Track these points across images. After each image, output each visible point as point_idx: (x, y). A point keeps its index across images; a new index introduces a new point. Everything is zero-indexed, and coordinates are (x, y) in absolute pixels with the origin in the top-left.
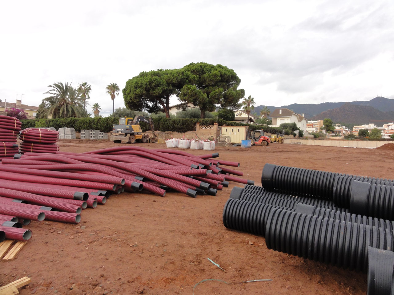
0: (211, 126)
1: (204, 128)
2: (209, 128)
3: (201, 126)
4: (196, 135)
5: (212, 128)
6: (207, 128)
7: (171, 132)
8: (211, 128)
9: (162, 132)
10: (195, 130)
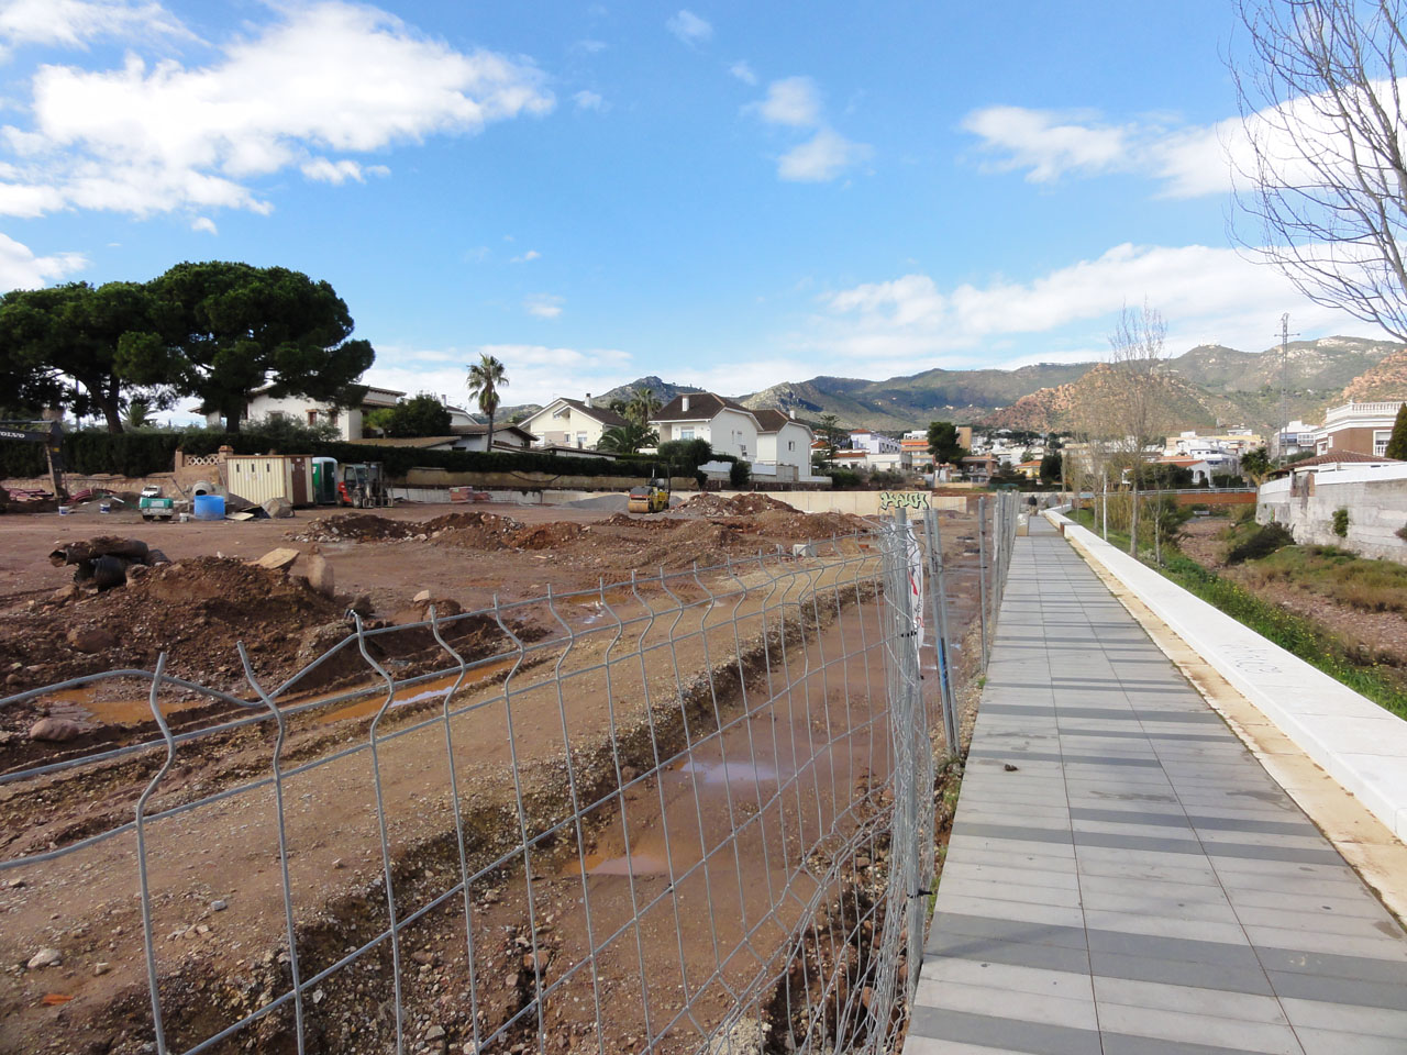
0: (213, 456)
1: (196, 461)
2: (209, 461)
3: (187, 457)
4: (175, 481)
5: (215, 461)
6: (202, 461)
7: (106, 476)
8: (212, 461)
9: (86, 478)
10: (173, 471)
